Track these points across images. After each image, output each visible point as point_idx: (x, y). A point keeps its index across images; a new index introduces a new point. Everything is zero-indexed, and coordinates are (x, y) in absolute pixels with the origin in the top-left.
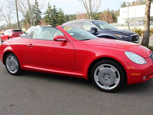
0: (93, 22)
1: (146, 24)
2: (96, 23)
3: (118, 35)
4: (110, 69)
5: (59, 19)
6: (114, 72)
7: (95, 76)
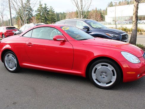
0: (85, 21)
1: (134, 24)
2: (88, 22)
3: (109, 34)
4: (108, 67)
5: (50, 17)
6: (111, 70)
7: (93, 74)
